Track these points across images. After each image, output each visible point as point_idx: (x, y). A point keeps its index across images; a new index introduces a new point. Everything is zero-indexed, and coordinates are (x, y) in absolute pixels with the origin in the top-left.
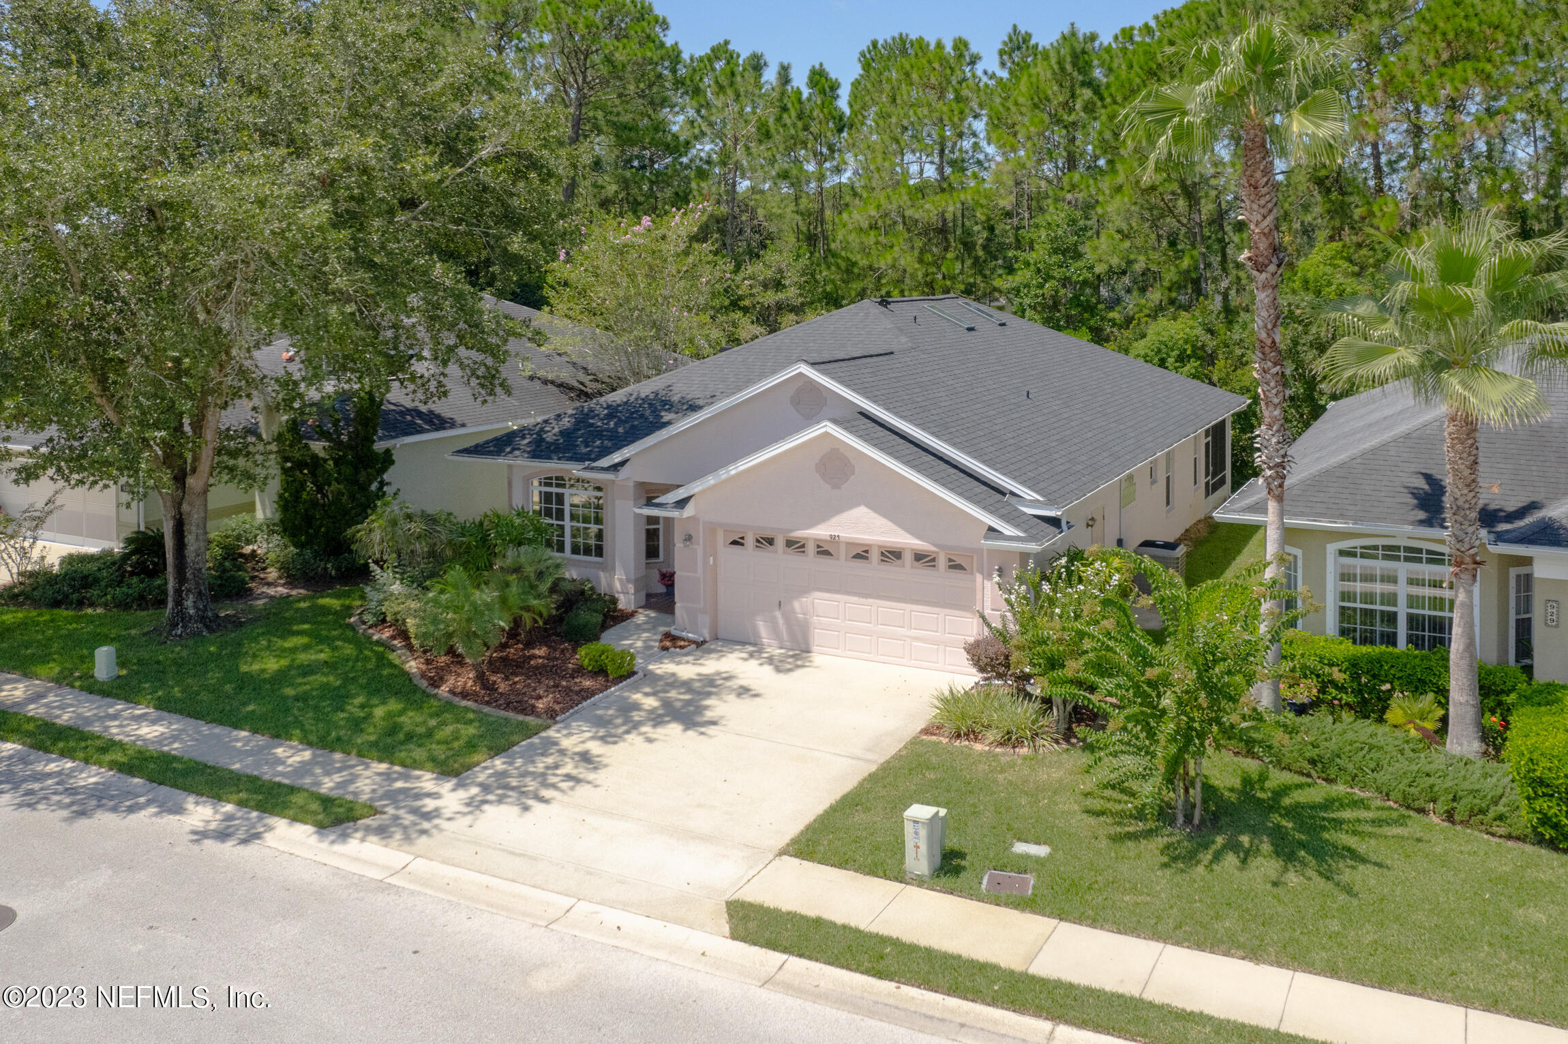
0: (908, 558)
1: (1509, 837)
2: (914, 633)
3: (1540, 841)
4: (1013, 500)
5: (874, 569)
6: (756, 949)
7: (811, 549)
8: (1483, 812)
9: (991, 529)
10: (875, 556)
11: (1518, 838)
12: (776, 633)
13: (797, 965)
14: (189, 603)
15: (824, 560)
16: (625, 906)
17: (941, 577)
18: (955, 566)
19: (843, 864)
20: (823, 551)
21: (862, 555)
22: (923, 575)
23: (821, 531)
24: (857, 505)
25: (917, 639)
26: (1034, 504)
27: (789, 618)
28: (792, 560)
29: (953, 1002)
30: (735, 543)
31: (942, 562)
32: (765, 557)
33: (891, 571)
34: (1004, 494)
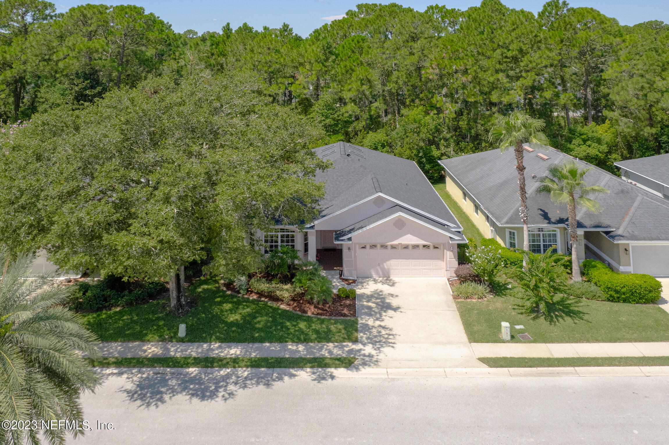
0: (421, 247)
1: (602, 301)
2: (423, 267)
3: (609, 300)
4: (448, 227)
5: (410, 251)
6: (498, 369)
7: (389, 247)
8: (595, 296)
9: (451, 238)
10: (410, 247)
11: (604, 301)
12: (378, 274)
13: (512, 370)
14: (182, 300)
15: (394, 250)
16: (457, 367)
17: (432, 250)
18: (435, 248)
19: (488, 342)
20: (393, 247)
21: (406, 247)
22: (426, 250)
23: (395, 242)
24: (408, 234)
25: (425, 269)
26: (454, 228)
27: (383, 269)
28: (384, 251)
29: (551, 368)
30: (363, 248)
31: (431, 247)
32: (373, 251)
33: (416, 251)
34: (444, 225)
